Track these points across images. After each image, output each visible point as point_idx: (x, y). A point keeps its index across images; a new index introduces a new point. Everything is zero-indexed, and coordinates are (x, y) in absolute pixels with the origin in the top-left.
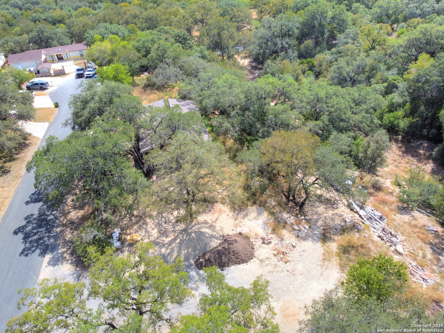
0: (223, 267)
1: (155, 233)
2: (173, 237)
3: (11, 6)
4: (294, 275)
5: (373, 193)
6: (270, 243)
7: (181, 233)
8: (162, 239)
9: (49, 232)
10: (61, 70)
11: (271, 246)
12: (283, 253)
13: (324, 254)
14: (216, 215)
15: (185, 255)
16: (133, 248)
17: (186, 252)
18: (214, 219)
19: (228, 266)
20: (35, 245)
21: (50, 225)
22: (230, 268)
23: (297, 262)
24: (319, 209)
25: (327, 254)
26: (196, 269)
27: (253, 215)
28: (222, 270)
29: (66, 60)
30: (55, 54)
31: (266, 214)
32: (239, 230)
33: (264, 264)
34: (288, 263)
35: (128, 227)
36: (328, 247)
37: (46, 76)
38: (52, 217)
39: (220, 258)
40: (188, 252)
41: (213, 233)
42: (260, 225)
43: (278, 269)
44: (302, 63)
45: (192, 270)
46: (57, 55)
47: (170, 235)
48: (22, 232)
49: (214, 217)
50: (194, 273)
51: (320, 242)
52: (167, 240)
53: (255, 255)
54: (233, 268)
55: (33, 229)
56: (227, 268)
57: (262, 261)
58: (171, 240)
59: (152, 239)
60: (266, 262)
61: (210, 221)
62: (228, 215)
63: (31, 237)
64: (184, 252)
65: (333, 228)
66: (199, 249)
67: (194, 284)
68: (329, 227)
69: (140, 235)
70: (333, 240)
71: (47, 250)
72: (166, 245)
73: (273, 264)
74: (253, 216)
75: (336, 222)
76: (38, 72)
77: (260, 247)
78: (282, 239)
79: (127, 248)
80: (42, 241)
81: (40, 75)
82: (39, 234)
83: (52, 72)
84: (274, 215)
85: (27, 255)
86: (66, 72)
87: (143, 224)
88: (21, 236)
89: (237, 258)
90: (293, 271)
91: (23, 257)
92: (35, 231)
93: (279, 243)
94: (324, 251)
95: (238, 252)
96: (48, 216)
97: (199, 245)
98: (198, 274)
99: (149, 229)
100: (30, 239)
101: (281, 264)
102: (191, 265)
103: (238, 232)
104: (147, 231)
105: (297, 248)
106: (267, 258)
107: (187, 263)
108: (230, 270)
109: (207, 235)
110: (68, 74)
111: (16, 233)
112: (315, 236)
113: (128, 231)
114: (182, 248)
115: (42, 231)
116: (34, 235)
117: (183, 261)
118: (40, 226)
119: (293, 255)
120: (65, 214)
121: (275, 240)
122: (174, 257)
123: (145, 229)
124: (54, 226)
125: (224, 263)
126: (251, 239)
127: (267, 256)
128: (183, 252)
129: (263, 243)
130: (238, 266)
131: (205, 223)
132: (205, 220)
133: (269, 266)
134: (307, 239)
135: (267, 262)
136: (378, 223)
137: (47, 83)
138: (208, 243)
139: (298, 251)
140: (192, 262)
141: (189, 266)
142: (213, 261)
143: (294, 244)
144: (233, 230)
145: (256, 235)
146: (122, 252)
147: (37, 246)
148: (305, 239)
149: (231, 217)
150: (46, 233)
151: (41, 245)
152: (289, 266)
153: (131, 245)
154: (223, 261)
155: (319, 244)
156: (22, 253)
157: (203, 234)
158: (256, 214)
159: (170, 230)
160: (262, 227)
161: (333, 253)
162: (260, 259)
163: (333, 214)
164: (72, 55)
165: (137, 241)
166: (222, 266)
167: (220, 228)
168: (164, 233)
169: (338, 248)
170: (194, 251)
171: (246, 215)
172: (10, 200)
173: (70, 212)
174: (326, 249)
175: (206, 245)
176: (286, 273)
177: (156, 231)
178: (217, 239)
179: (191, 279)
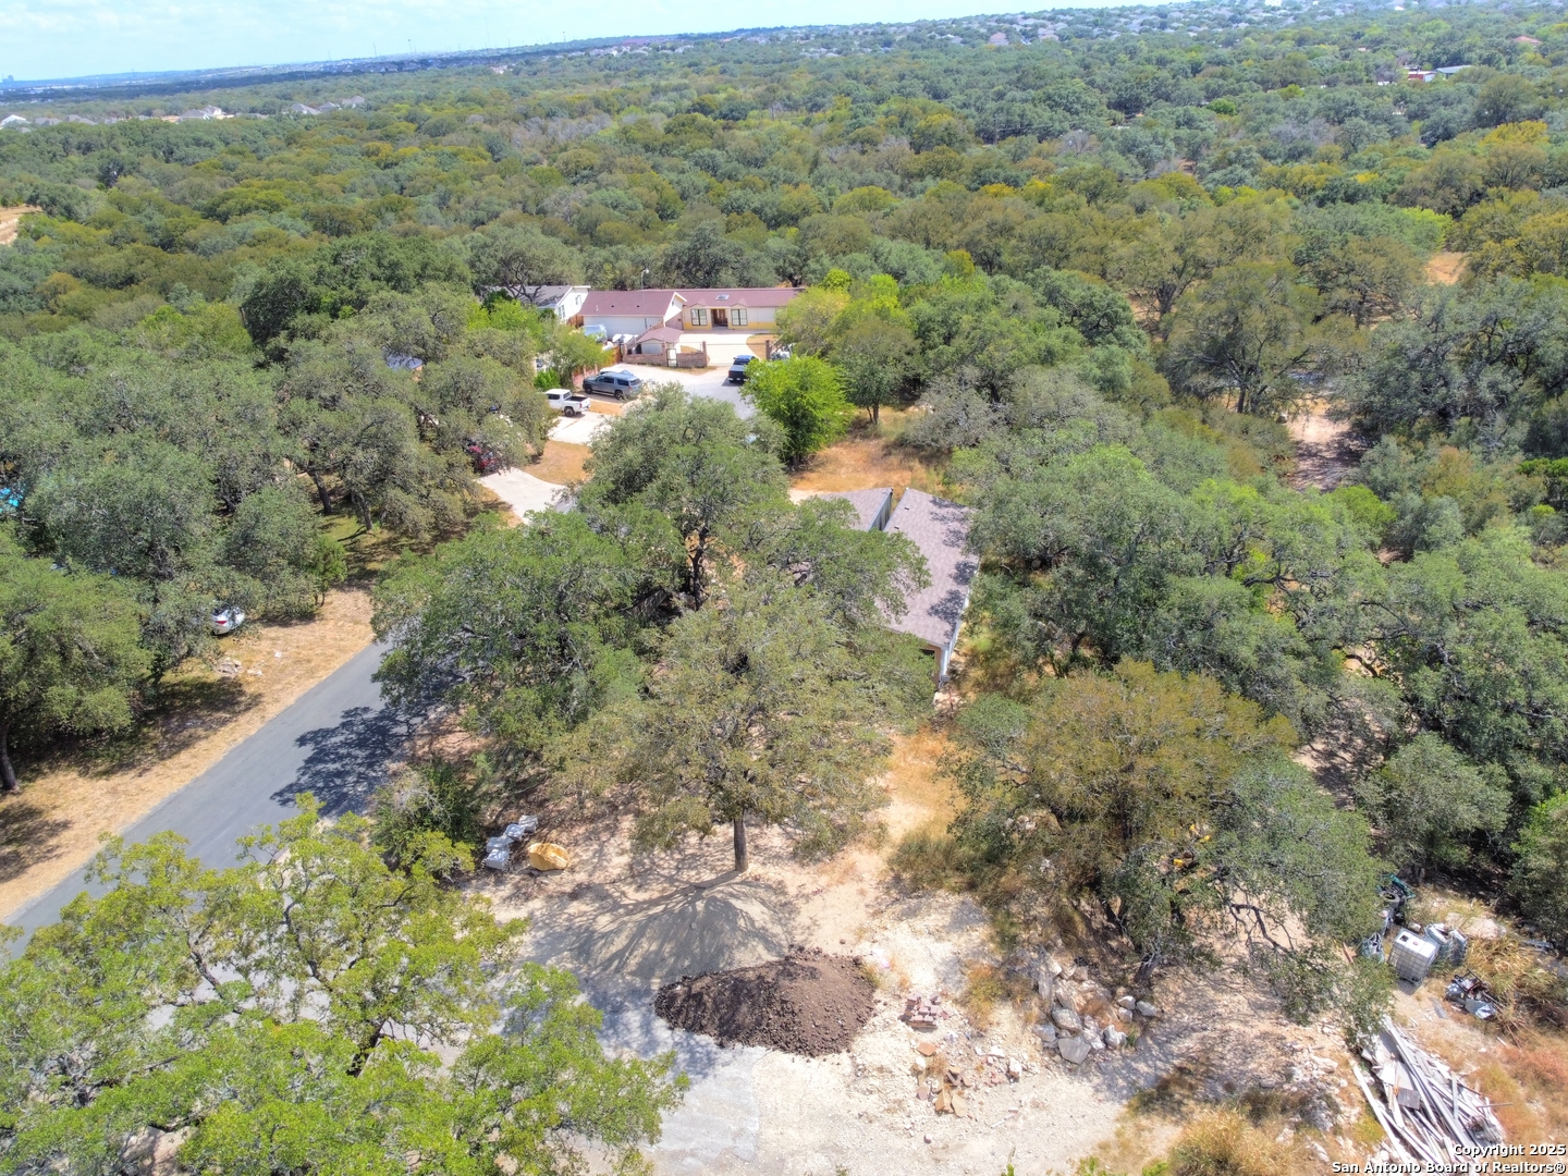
0: (731, 1038)
1: (618, 863)
2: (656, 895)
3: (696, 164)
4: (937, 1161)
5: (1514, 1029)
6: (929, 1027)
7: (684, 892)
8: (625, 888)
9: (370, 765)
10: (699, 353)
11: (927, 1037)
12: (952, 1080)
13: (1104, 1147)
14: (823, 880)
15: (645, 958)
16: (531, 882)
17: (654, 947)
18: (810, 889)
19: (747, 1041)
20: (321, 785)
21: (385, 748)
22: (748, 1049)
23: (985, 1129)
24: (1226, 997)
25: (1115, 1152)
26: (650, 1011)
27: (936, 919)
28: (721, 1046)
29: (734, 330)
30: (708, 309)
31: (980, 933)
32: (862, 949)
33: (862, 1084)
34: (945, 1118)
35: (563, 823)
36: (1140, 1129)
37: (653, 365)
38: (403, 729)
39: (735, 1004)
40: (658, 952)
41: (769, 926)
42: (938, 959)
43: (899, 1119)
44: (1528, 472)
45: (637, 1007)
46: (714, 312)
47: (654, 886)
48: (317, 743)
49: (815, 882)
50: (638, 1018)
51: (1125, 1102)
52: (633, 895)
53: (854, 1047)
54: (758, 1052)
55: (344, 744)
56: (739, 1046)
57: (860, 1071)
58: (645, 902)
59: (598, 878)
60: (872, 1081)
61: (792, 890)
62: (862, 893)
63: (326, 762)
64: (647, 946)
65: (1220, 1079)
66: (694, 956)
67: (616, 1048)
68: (1207, 1071)
69: (576, 855)
70: (1183, 1118)
71: (333, 808)
72: (621, 911)
73: (892, 1096)
74: (931, 924)
75: (1252, 1066)
76: (639, 350)
77: (887, 1025)
78: (980, 1035)
79: (518, 878)
80: (338, 781)
81: (639, 358)
82: (347, 761)
83: (672, 355)
84: (1011, 949)
85: (284, 803)
86: (711, 363)
87: (607, 828)
88: (308, 750)
89: (786, 1027)
90: (945, 1147)
91: (275, 803)
92: (343, 751)
93: (963, 1041)
94: (1113, 1137)
95: (796, 1009)
96: (397, 723)
97: (702, 941)
98: (646, 1027)
99: (611, 849)
100: (320, 767)
101: (922, 1110)
102: (648, 992)
103: (856, 953)
104: (600, 853)
105: (1022, 1085)
106: (881, 1069)
107: (638, 982)
108: (746, 1057)
109: (741, 923)
110: (713, 368)
111: (302, 741)
112: (1125, 1078)
113: (554, 834)
114: (649, 932)
115: (356, 757)
116: (334, 761)
117: (632, 973)
118: (361, 743)
119: (988, 1102)
120: (436, 732)
121: (951, 1026)
122: (613, 949)
123: (602, 845)
124: (391, 753)
125: (738, 1027)
126: (878, 991)
127: (886, 1063)
128: (645, 946)
129: (905, 1019)
130: (779, 1053)
131: (775, 890)
132: (780, 882)
133: (874, 1097)
134: (1085, 1074)
135: (877, 1083)
136: (1448, 1141)
137: (636, 382)
138: (730, 948)
139: (1017, 1096)
140: (656, 984)
141: (636, 994)
142: (709, 1005)
143: (1016, 1067)
144: (842, 943)
145: (904, 985)
146: (499, 882)
147: (322, 789)
148: (1073, 1069)
149: (867, 901)
150: (360, 765)
151: (331, 788)
152: (943, 1129)
153: (533, 873)
154: (739, 1018)
155: (1115, 1108)
156: (280, 794)
157: (730, 913)
158: (947, 920)
159: (665, 872)
160: (942, 968)
161: (1141, 1157)
162: (859, 1061)
163: (1264, 1036)
164: (754, 316)
165: (555, 870)
166: (729, 1032)
167: (808, 922)
168: (640, 874)
169: (1172, 1151)
170: (678, 955)
171: (912, 913)
172: (350, 655)
173: (450, 732)
174: (1129, 1133)
175: (720, 951)
176: (917, 1143)
177: (625, 859)
178: (769, 949)
179: (616, 1033)
